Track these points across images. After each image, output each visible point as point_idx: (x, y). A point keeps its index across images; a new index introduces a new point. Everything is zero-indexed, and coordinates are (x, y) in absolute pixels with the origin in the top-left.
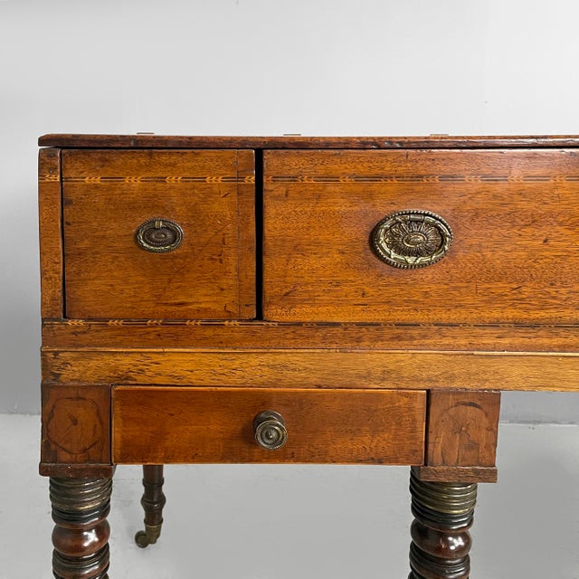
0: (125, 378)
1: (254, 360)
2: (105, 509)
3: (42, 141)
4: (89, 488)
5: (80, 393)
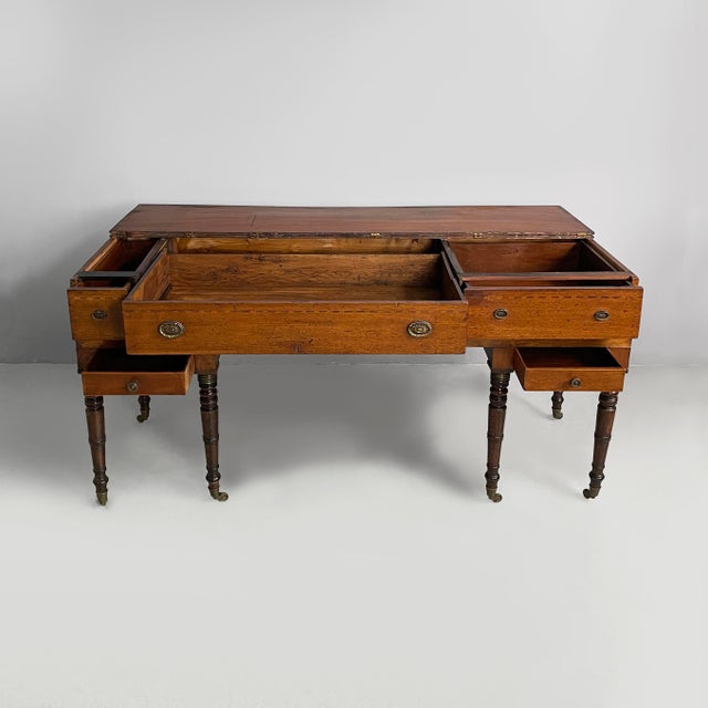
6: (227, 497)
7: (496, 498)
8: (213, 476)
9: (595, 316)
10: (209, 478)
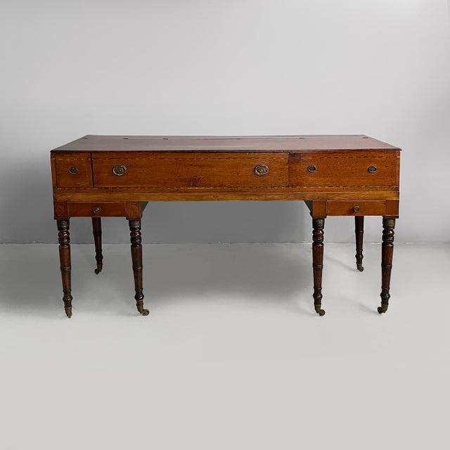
0: (69, 200)
1: (94, 196)
2: (68, 228)
3: (51, 152)
4: (65, 223)
5: (61, 203)
6: (148, 312)
7: (322, 313)
8: (139, 296)
9: (369, 170)
10: (137, 297)
